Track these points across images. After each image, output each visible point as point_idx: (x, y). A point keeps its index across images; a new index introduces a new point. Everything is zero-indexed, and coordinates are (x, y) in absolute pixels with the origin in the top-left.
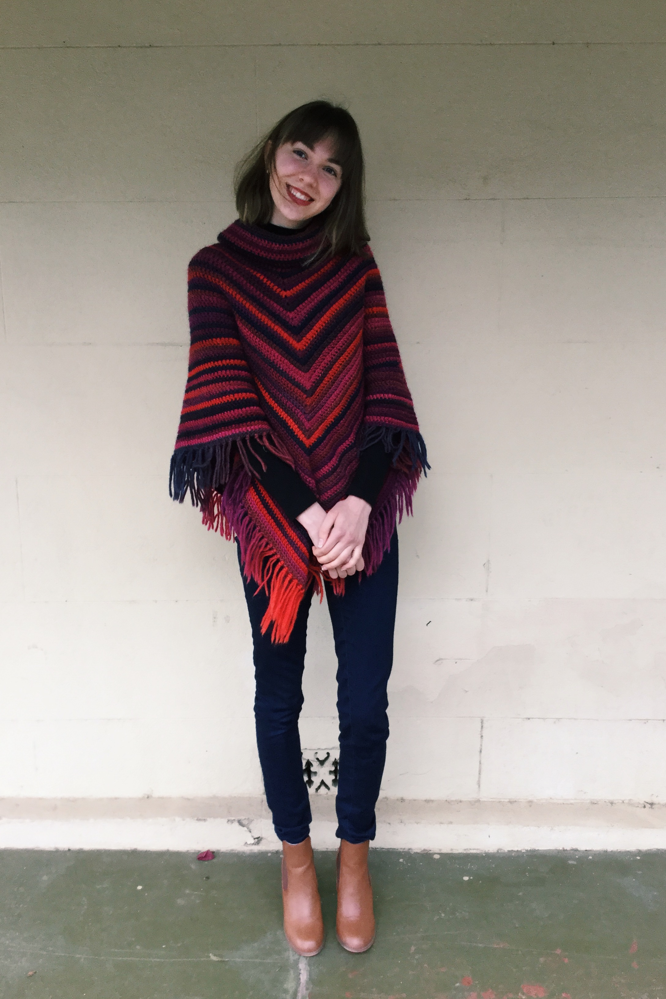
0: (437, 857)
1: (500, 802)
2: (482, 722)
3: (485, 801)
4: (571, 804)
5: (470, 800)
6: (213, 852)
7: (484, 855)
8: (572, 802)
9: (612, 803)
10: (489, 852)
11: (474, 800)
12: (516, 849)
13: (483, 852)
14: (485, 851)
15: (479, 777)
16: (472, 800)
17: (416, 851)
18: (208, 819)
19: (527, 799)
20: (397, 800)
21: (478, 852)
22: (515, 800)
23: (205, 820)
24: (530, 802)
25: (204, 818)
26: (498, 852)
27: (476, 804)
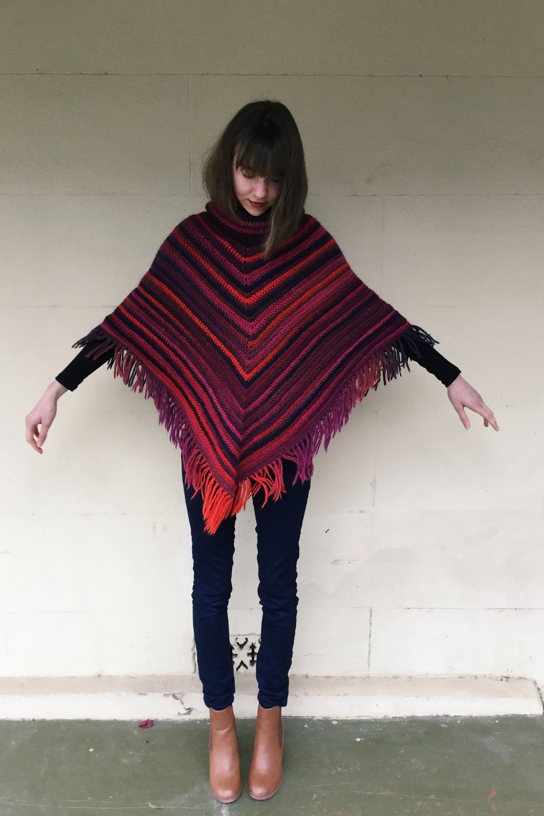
0: (335, 723)
1: (386, 677)
2: (371, 612)
3: (374, 677)
4: (444, 678)
5: (361, 676)
6: (152, 721)
7: (373, 721)
8: (444, 676)
9: (476, 677)
10: (377, 718)
11: (365, 676)
12: (398, 716)
13: (372, 718)
14: (374, 718)
15: (369, 657)
16: (363, 676)
17: (318, 718)
18: (148, 693)
19: (407, 675)
20: (303, 676)
21: (368, 718)
22: (398, 676)
23: (145, 694)
24: (410, 677)
25: (144, 693)
26: (384, 718)
27: (366, 679)
